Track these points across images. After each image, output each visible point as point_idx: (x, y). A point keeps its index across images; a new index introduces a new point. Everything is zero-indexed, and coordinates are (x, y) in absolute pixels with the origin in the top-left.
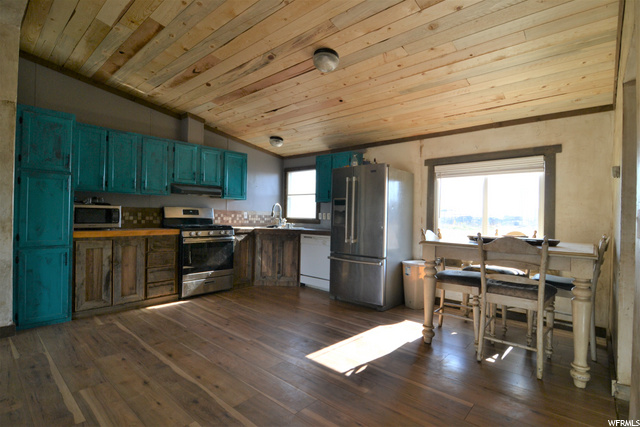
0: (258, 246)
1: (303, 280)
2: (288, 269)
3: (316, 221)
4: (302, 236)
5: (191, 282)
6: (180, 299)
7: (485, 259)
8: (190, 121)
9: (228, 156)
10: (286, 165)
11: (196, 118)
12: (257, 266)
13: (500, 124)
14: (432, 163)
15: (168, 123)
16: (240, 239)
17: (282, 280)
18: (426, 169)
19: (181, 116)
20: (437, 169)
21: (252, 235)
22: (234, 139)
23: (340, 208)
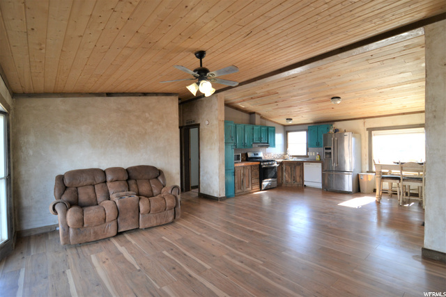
0: (284, 168)
1: (305, 184)
2: (298, 179)
3: (307, 156)
4: (304, 163)
5: (266, 183)
6: (261, 190)
7: (402, 169)
8: (256, 115)
9: (270, 129)
10: (287, 129)
11: (259, 114)
12: (284, 177)
13: (404, 114)
14: (370, 130)
15: (246, 117)
16: (278, 165)
17: (296, 183)
18: (367, 132)
19: (252, 114)
20: (373, 132)
21: (281, 164)
22: (268, 120)
23: (329, 151)
